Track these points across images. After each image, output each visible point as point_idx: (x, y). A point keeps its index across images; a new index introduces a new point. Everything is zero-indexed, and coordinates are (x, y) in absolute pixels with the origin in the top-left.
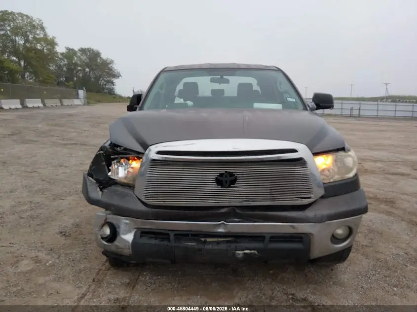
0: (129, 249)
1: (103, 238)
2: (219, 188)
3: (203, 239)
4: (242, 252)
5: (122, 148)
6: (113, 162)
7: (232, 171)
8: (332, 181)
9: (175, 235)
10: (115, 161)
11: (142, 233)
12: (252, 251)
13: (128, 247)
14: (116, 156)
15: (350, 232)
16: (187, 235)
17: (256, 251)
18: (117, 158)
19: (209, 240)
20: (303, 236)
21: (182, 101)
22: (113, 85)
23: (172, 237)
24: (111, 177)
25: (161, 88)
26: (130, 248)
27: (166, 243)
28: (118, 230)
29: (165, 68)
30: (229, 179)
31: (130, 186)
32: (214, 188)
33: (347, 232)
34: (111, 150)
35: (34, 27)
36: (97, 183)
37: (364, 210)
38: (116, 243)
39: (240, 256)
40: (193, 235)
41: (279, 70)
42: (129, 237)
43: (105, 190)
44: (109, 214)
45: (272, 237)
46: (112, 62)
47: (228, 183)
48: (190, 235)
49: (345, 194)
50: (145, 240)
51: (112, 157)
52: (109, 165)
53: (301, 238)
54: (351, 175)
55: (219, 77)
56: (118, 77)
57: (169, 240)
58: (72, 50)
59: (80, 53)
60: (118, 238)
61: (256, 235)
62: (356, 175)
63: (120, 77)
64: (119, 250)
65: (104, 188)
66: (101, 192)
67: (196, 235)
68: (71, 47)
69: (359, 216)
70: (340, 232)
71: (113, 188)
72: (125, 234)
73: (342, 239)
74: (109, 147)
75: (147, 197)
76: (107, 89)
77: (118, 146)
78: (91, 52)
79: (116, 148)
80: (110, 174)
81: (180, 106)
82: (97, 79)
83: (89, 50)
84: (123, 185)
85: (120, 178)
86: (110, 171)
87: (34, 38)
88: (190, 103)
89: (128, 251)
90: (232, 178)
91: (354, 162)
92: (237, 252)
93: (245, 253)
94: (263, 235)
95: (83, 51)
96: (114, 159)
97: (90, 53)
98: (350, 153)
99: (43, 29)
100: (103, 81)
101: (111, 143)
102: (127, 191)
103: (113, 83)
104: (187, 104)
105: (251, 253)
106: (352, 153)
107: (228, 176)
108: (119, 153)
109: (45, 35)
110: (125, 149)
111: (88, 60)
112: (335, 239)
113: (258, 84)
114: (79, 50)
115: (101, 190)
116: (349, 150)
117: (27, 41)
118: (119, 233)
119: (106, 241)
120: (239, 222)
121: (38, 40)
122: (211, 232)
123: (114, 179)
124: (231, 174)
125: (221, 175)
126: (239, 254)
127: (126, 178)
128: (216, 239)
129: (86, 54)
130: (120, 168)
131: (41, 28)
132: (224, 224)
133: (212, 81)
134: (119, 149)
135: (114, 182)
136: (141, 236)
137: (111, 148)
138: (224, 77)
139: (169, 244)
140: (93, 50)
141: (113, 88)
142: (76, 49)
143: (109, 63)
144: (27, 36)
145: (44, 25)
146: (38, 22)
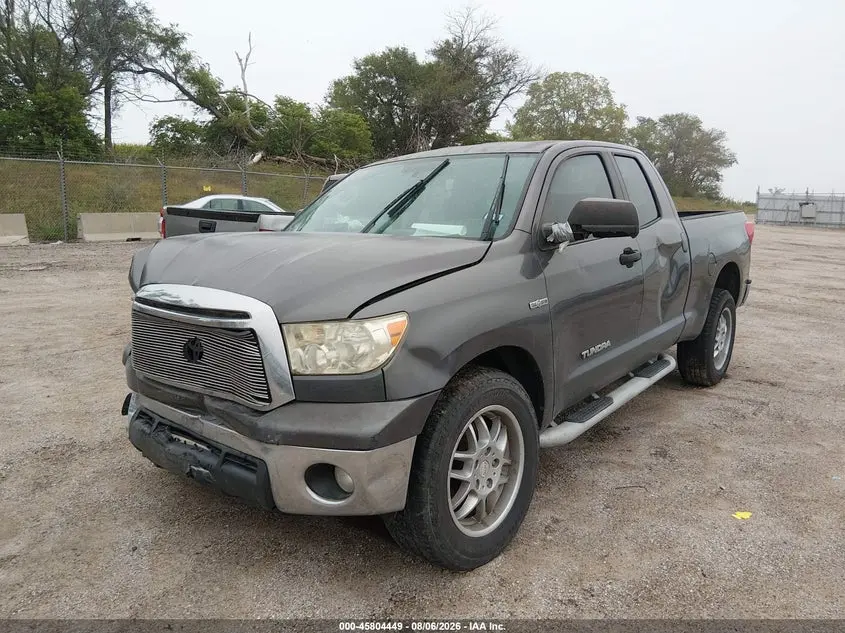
2: (186, 363)
19: (183, 439)
22: (718, 180)
35: (594, 92)
45: (227, 454)
46: (721, 135)
47: (198, 356)
56: (731, 164)
58: (649, 120)
59: (662, 124)
63: (734, 164)
68: (647, 117)
76: (704, 188)
78: (683, 120)
82: (687, 171)
83: (679, 117)
87: (593, 111)
94: (220, 446)
95: (667, 120)
97: (680, 123)
99: (607, 93)
100: (697, 174)
103: (717, 177)
107: (199, 345)
109: (610, 103)
111: (674, 137)
114: (661, 120)
117: (580, 117)
121: (597, 113)
125: (190, 341)
129: (673, 126)
131: (605, 92)
139: (149, 438)
140: (685, 117)
141: (716, 187)
142: (656, 119)
143: (715, 139)
144: (581, 109)
145: (610, 87)
146: (601, 83)
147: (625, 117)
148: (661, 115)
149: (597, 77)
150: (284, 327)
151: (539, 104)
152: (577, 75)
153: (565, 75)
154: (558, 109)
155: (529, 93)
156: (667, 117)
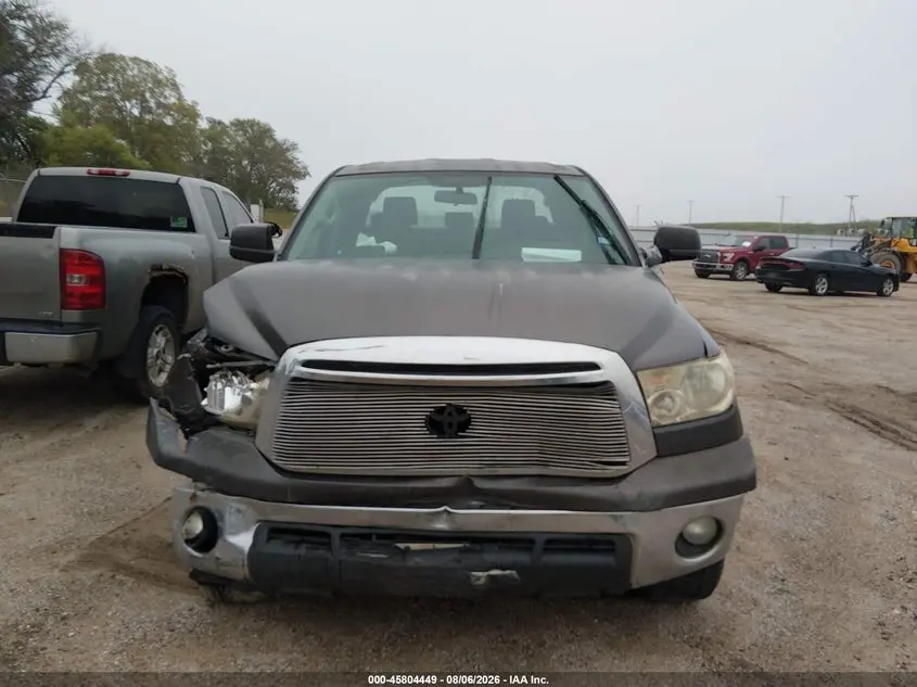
0: (243, 566)
1: (188, 541)
2: (434, 440)
3: (402, 546)
4: (486, 574)
5: (231, 348)
6: (211, 377)
7: (461, 403)
8: (678, 420)
9: (343, 536)
10: (217, 375)
11: (271, 532)
12: (508, 572)
13: (240, 563)
14: (218, 365)
15: (719, 530)
16: (367, 537)
17: (514, 572)
18: (218, 369)
19: (414, 546)
20: (615, 539)
21: (372, 241)
22: (294, 192)
23: (336, 541)
24: (209, 409)
25: (329, 214)
26: (246, 562)
27: (322, 552)
28: (220, 524)
29: (338, 170)
30: (457, 419)
31: (249, 430)
32: (422, 437)
33: (712, 530)
34: (207, 351)
35: (158, 83)
36: (178, 422)
37: (748, 484)
38: (217, 552)
39: (482, 581)
40: (380, 537)
41: (585, 175)
42: (244, 540)
43: (195, 438)
44: (203, 490)
45: (549, 542)
46: (294, 147)
47: (455, 428)
48: (374, 537)
49: (707, 448)
50: (277, 548)
51: (209, 366)
52: (204, 382)
53: (612, 543)
54: (722, 407)
55: (454, 189)
56: (304, 176)
57: (328, 546)
58: (220, 123)
59: (233, 128)
60: (220, 543)
61: (515, 536)
62: (733, 408)
63: (307, 177)
64: (222, 568)
65: (192, 433)
66: (185, 441)
67: (387, 537)
68: (217, 118)
69: (739, 496)
70: (697, 529)
71: (212, 432)
72: (234, 534)
73: (699, 546)
74: (202, 345)
75: (280, 455)
76: (282, 200)
77: (220, 343)
78: (255, 128)
79: (217, 348)
80: (204, 402)
81: (368, 252)
82: (263, 181)
83: (252, 124)
84: (234, 427)
85: (228, 412)
86: (205, 395)
87: (159, 105)
88: (389, 246)
89: (241, 572)
90: (463, 418)
91: (727, 380)
92: (474, 573)
93: (489, 576)
94: (532, 536)
95: (240, 125)
96: (213, 371)
97: (252, 130)
98: (718, 361)
99: (175, 87)
100: (274, 184)
101: (208, 337)
102: (239, 439)
103: (293, 189)
104: (383, 248)
105: (503, 576)
106: (723, 361)
107: (454, 413)
108: (222, 358)
109: (180, 98)
110: (238, 350)
111: (247, 144)
112: (685, 545)
113: (547, 203)
114: (232, 124)
115: (187, 436)
116: (716, 355)
117: (145, 109)
118: (222, 532)
119: (194, 549)
120: (481, 508)
121: (167, 108)
122: (420, 530)
123: (214, 415)
124: (460, 410)
125: (440, 410)
126: (478, 578)
127: (239, 412)
128: (429, 546)
129: (245, 132)
130: (228, 389)
131: (172, 84)
132: (449, 512)
133: (439, 198)
134: (223, 349)
135: (212, 421)
136: (269, 539)
137: (206, 346)
138: (466, 190)
139: (329, 555)
140: (258, 124)
141: (293, 198)
142: (227, 123)
143: (288, 150)
144: (144, 101)
145: (178, 80)
146: (166, 74)
147: (198, 115)
148: (232, 119)
149: (161, 66)
150: (639, 374)
151: (91, 87)
152: (135, 60)
153: (122, 58)
154: (118, 97)
155: (76, 72)
156: (238, 121)
